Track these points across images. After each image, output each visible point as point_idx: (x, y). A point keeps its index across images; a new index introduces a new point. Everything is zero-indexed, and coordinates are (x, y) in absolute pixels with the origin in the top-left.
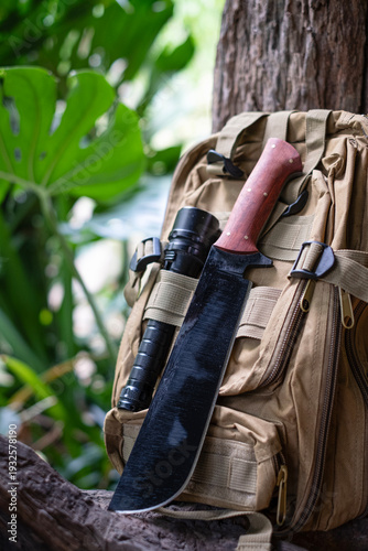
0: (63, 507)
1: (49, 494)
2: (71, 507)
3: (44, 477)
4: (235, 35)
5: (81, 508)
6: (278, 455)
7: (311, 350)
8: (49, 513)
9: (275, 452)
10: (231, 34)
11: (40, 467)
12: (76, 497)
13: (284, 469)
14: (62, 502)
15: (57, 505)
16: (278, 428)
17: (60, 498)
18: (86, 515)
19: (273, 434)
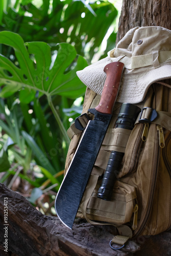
0: (34, 220)
1: (28, 214)
2: (37, 220)
3: (28, 207)
4: (124, 27)
5: (42, 220)
6: (135, 199)
7: (147, 157)
8: (28, 221)
9: (134, 198)
10: (122, 27)
11: (26, 203)
12: (40, 216)
13: (137, 206)
14: (34, 218)
15: (31, 218)
16: (136, 189)
17: (33, 216)
18: (43, 223)
19: (133, 190)
